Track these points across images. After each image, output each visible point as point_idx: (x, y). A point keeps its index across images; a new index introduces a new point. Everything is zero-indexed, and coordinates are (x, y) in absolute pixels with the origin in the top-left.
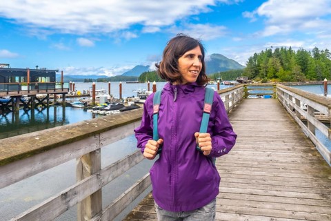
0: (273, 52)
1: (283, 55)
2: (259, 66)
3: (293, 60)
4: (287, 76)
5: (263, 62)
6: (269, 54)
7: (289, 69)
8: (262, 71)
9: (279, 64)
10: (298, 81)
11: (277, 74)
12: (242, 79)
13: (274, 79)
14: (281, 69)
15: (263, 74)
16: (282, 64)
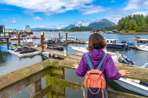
0: (132, 17)
1: (138, 19)
2: (124, 24)
3: (143, 21)
4: (140, 29)
5: (127, 22)
6: (130, 18)
7: (141, 25)
8: (126, 27)
9: (135, 23)
10: (146, 32)
11: (134, 28)
12: (115, 31)
13: (132, 31)
14: (136, 26)
15: (126, 28)
16: (137, 23)
